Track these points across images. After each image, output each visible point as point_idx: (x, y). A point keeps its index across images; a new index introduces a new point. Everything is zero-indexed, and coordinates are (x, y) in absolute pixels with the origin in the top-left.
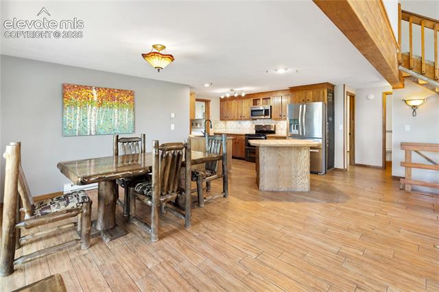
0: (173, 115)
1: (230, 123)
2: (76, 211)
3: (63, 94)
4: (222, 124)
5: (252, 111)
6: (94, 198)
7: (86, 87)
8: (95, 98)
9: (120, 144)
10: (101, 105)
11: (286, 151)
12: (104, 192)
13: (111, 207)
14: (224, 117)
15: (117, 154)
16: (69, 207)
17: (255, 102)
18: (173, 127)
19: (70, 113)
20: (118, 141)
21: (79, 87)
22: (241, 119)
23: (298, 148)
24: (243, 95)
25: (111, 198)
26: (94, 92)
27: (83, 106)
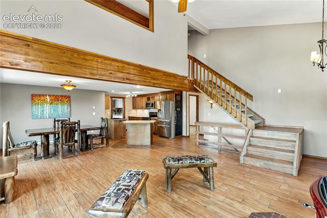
0: (94, 108)
1: (139, 111)
2: (31, 147)
3: (32, 99)
4: (134, 111)
5: (146, 104)
6: (39, 143)
7: (43, 95)
8: (48, 101)
9: (56, 123)
10: (51, 104)
11: (139, 126)
12: (43, 141)
13: (46, 147)
14: (134, 107)
15: (55, 127)
16: (27, 145)
17: (149, 99)
18: (94, 114)
19: (35, 107)
20: (55, 121)
21: (40, 95)
22: (142, 108)
23: (145, 124)
24: (136, 96)
25: (46, 143)
26: (48, 97)
27: (42, 105)
